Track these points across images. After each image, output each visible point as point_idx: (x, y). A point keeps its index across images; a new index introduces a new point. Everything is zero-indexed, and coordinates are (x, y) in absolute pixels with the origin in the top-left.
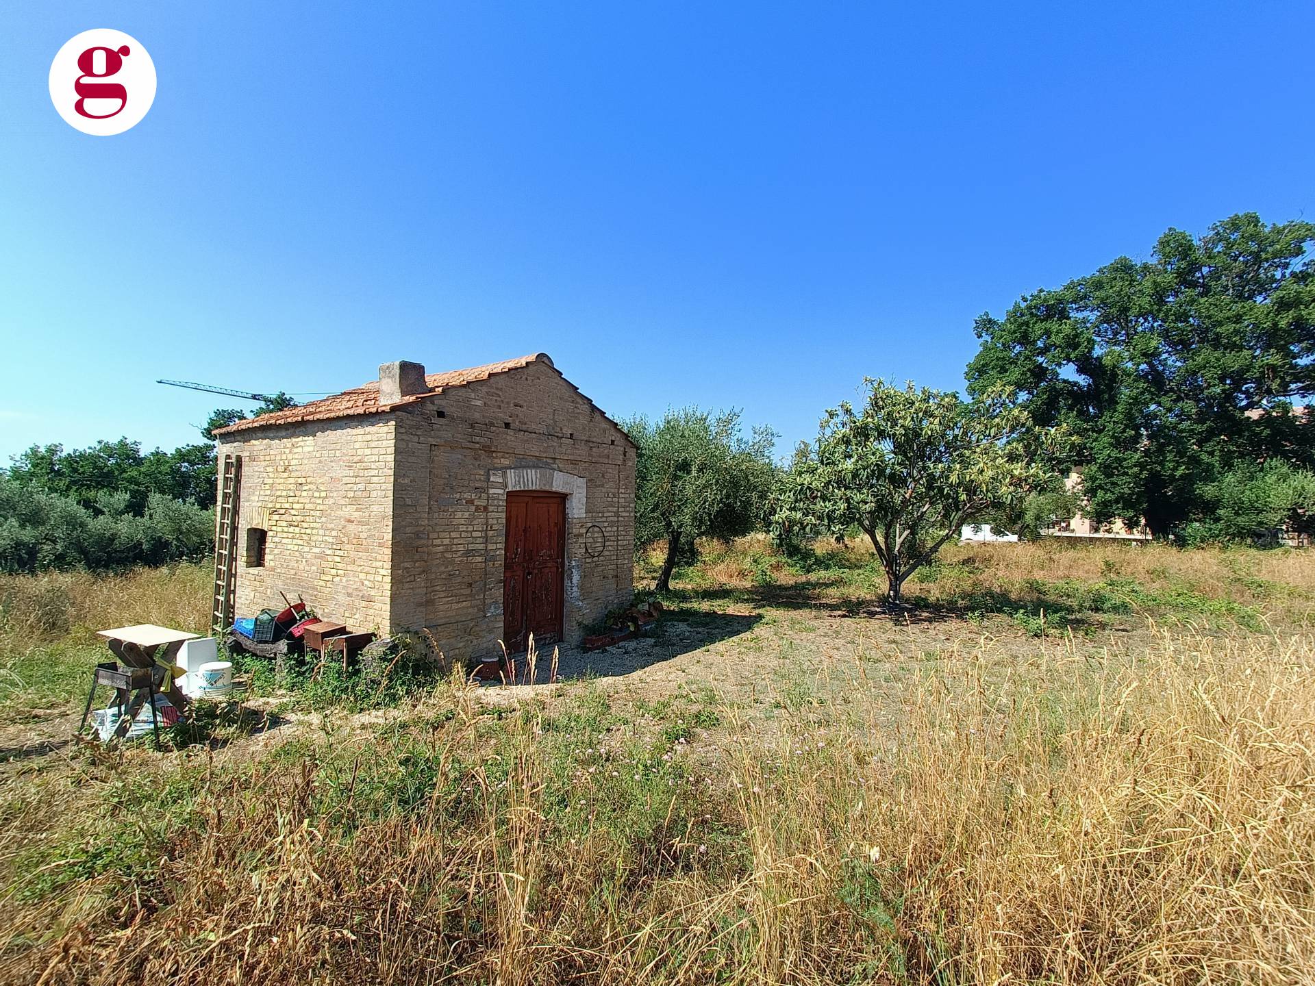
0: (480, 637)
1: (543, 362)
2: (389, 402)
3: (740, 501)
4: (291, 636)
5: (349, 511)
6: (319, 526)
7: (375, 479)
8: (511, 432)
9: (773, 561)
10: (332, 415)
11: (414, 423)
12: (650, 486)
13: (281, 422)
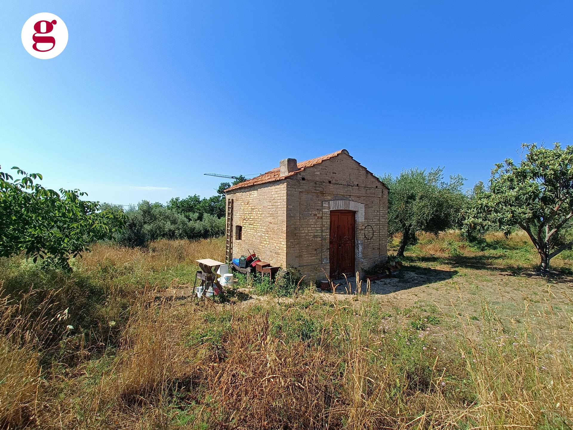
0: (320, 272)
1: (345, 153)
2: (284, 175)
3: (444, 213)
4: (251, 266)
5: (269, 219)
6: (260, 225)
7: (279, 206)
8: (331, 185)
9: (461, 244)
10: (264, 182)
11: (293, 183)
12: (394, 207)
13: (246, 186)
